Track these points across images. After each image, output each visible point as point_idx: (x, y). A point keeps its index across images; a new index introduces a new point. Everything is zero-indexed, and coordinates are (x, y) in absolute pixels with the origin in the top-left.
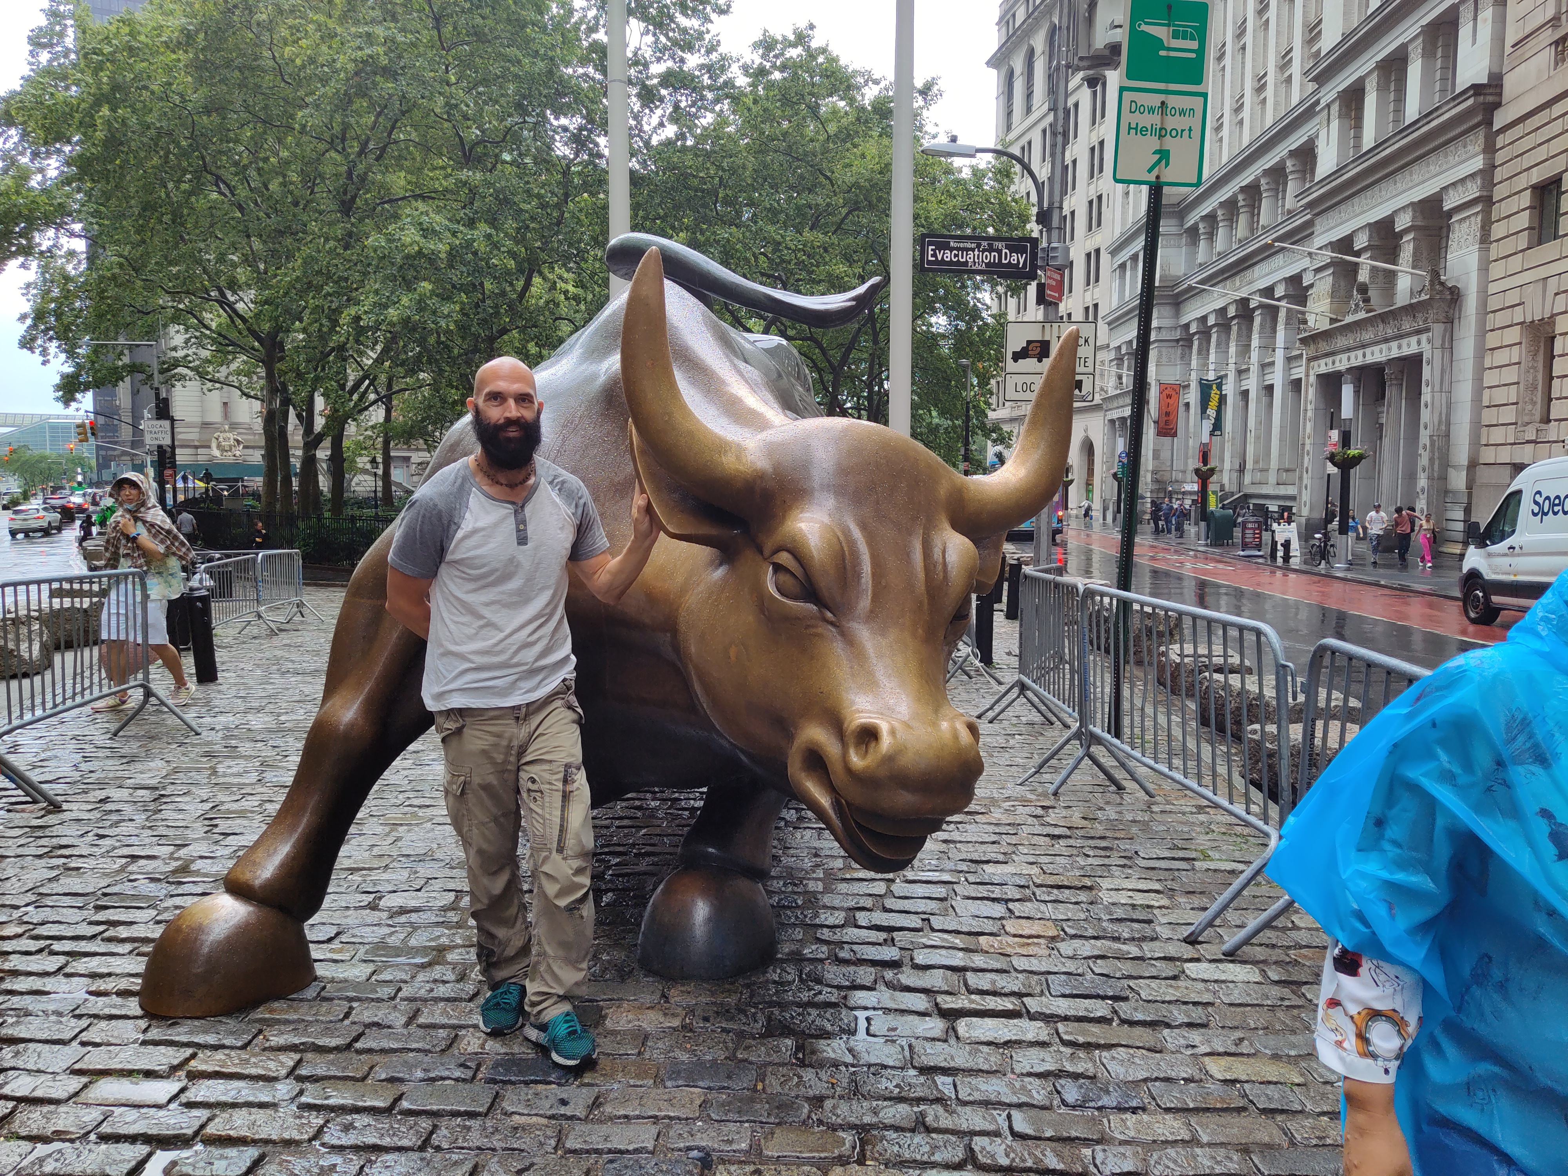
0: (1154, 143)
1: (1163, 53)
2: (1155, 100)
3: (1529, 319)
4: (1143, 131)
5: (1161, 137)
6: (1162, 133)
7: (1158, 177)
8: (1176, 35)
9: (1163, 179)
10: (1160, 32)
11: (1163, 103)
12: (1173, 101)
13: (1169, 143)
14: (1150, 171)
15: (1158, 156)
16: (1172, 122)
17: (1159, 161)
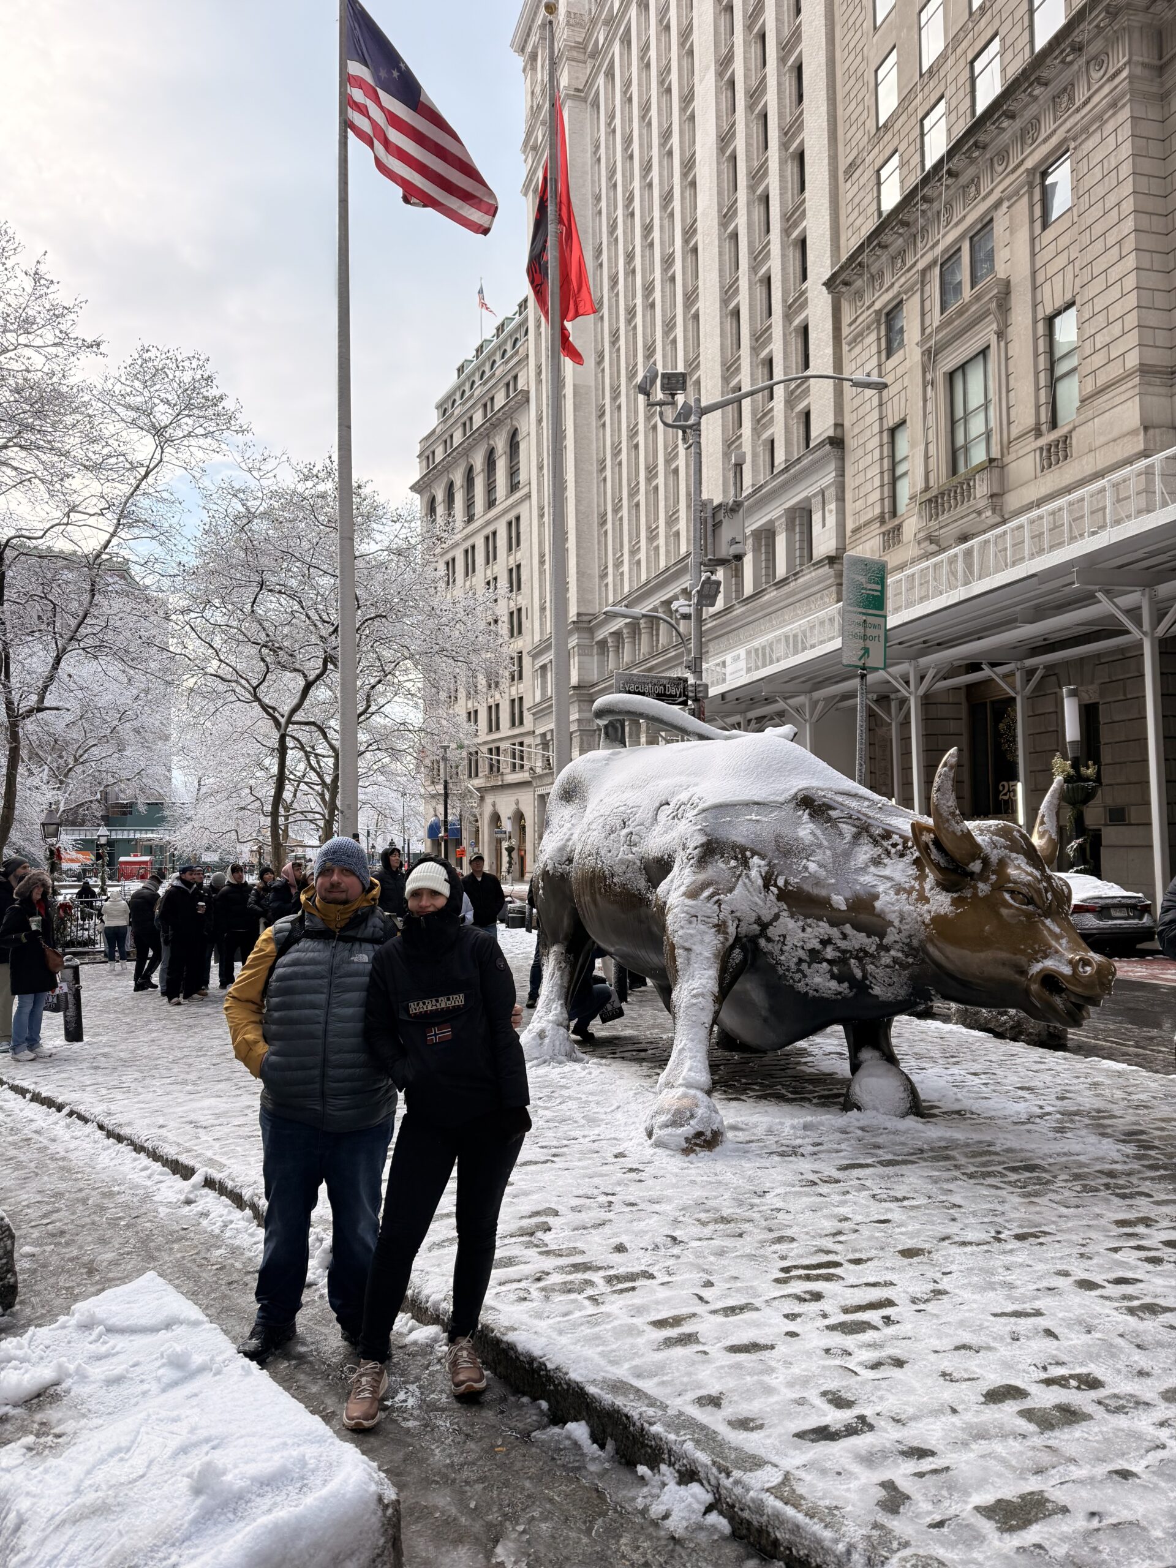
0: (861, 644)
6: (865, 638)
8: (870, 581)
10: (862, 579)
11: (865, 621)
12: (870, 619)
15: (863, 651)
16: (870, 632)
17: (864, 655)
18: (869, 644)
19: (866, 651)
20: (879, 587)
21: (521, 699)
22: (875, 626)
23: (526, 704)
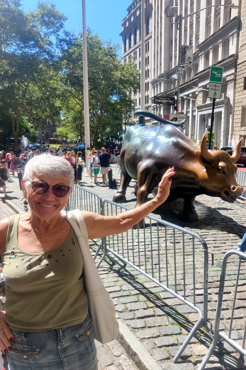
0: (214, 91)
1: (216, 76)
2: (214, 84)
3: (243, 105)
4: (212, 89)
7: (215, 97)
8: (218, 74)
10: (215, 73)
12: (217, 84)
16: (217, 88)
18: (216, 92)
19: (215, 93)
20: (220, 75)
21: (148, 96)
22: (218, 86)
23: (149, 98)
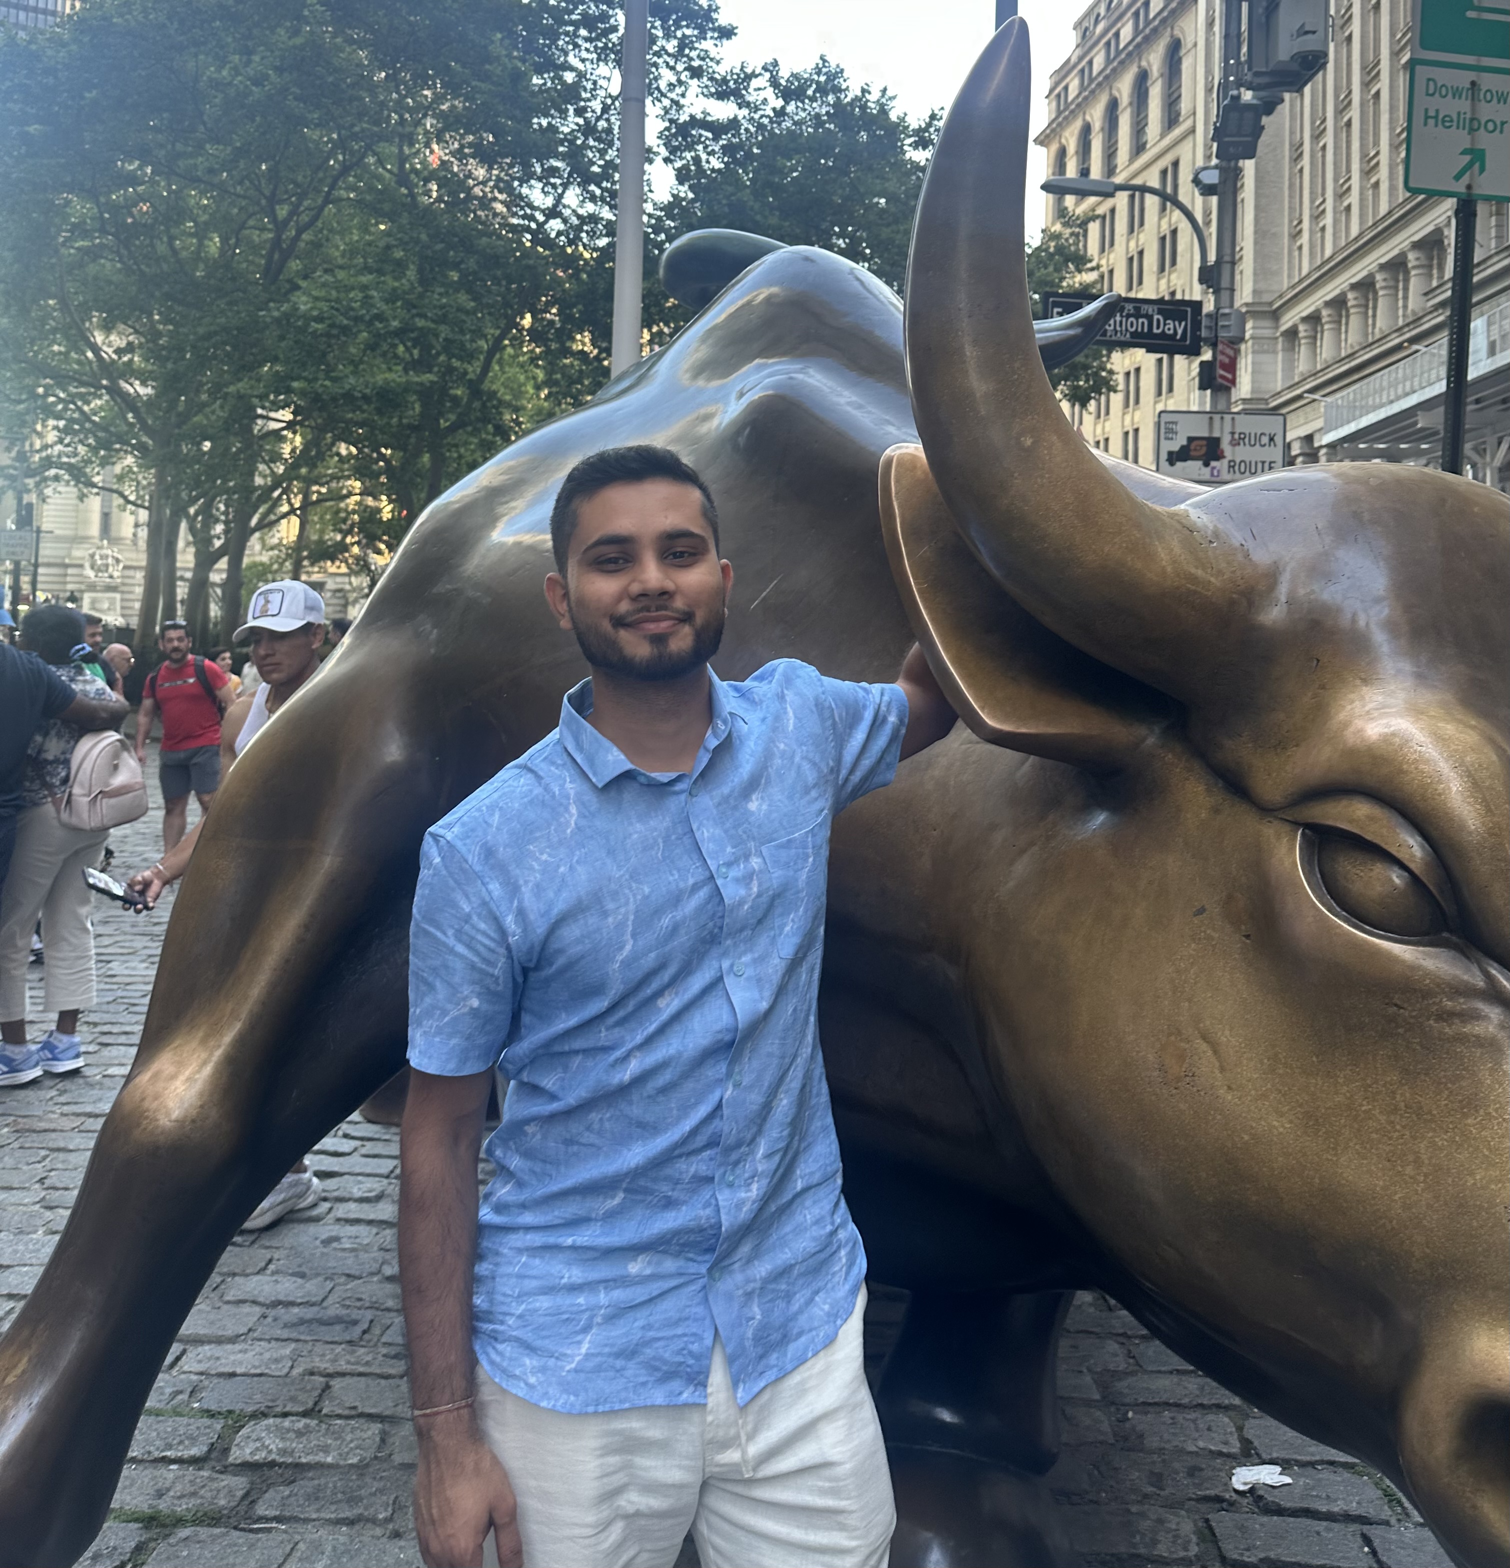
0: (1463, 140)
1: (1471, 14)
2: (1464, 79)
4: (1445, 122)
5: (1472, 131)
6: (1473, 125)
7: (1469, 187)
9: (1477, 191)
11: (1473, 84)
12: (1488, 81)
13: (1484, 140)
14: (1458, 177)
15: (1467, 158)
16: (1487, 111)
17: (1469, 166)
19: (1477, 157)
22: (1501, 98)
